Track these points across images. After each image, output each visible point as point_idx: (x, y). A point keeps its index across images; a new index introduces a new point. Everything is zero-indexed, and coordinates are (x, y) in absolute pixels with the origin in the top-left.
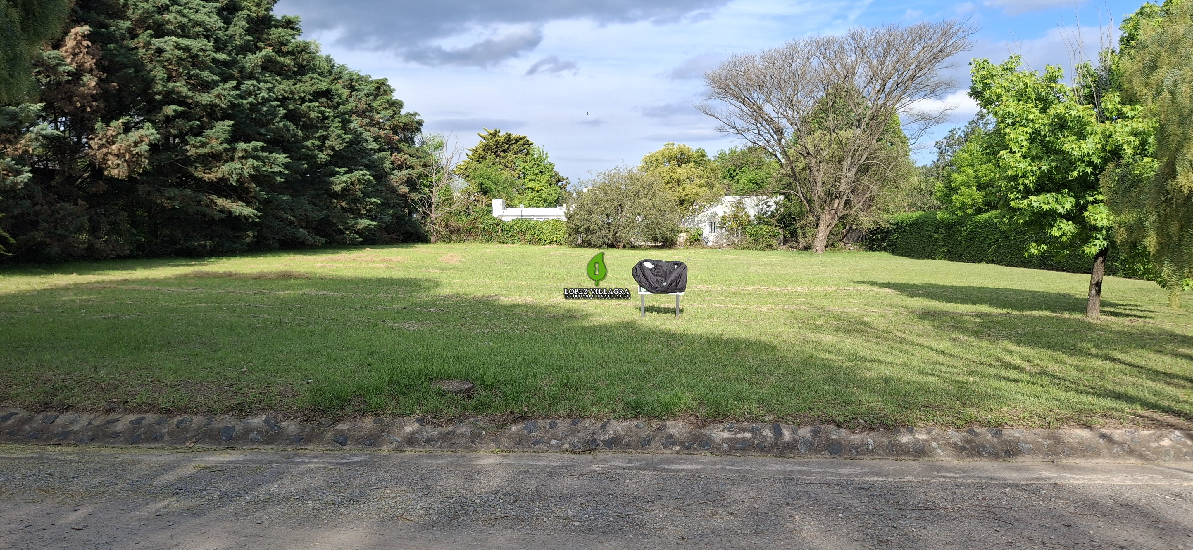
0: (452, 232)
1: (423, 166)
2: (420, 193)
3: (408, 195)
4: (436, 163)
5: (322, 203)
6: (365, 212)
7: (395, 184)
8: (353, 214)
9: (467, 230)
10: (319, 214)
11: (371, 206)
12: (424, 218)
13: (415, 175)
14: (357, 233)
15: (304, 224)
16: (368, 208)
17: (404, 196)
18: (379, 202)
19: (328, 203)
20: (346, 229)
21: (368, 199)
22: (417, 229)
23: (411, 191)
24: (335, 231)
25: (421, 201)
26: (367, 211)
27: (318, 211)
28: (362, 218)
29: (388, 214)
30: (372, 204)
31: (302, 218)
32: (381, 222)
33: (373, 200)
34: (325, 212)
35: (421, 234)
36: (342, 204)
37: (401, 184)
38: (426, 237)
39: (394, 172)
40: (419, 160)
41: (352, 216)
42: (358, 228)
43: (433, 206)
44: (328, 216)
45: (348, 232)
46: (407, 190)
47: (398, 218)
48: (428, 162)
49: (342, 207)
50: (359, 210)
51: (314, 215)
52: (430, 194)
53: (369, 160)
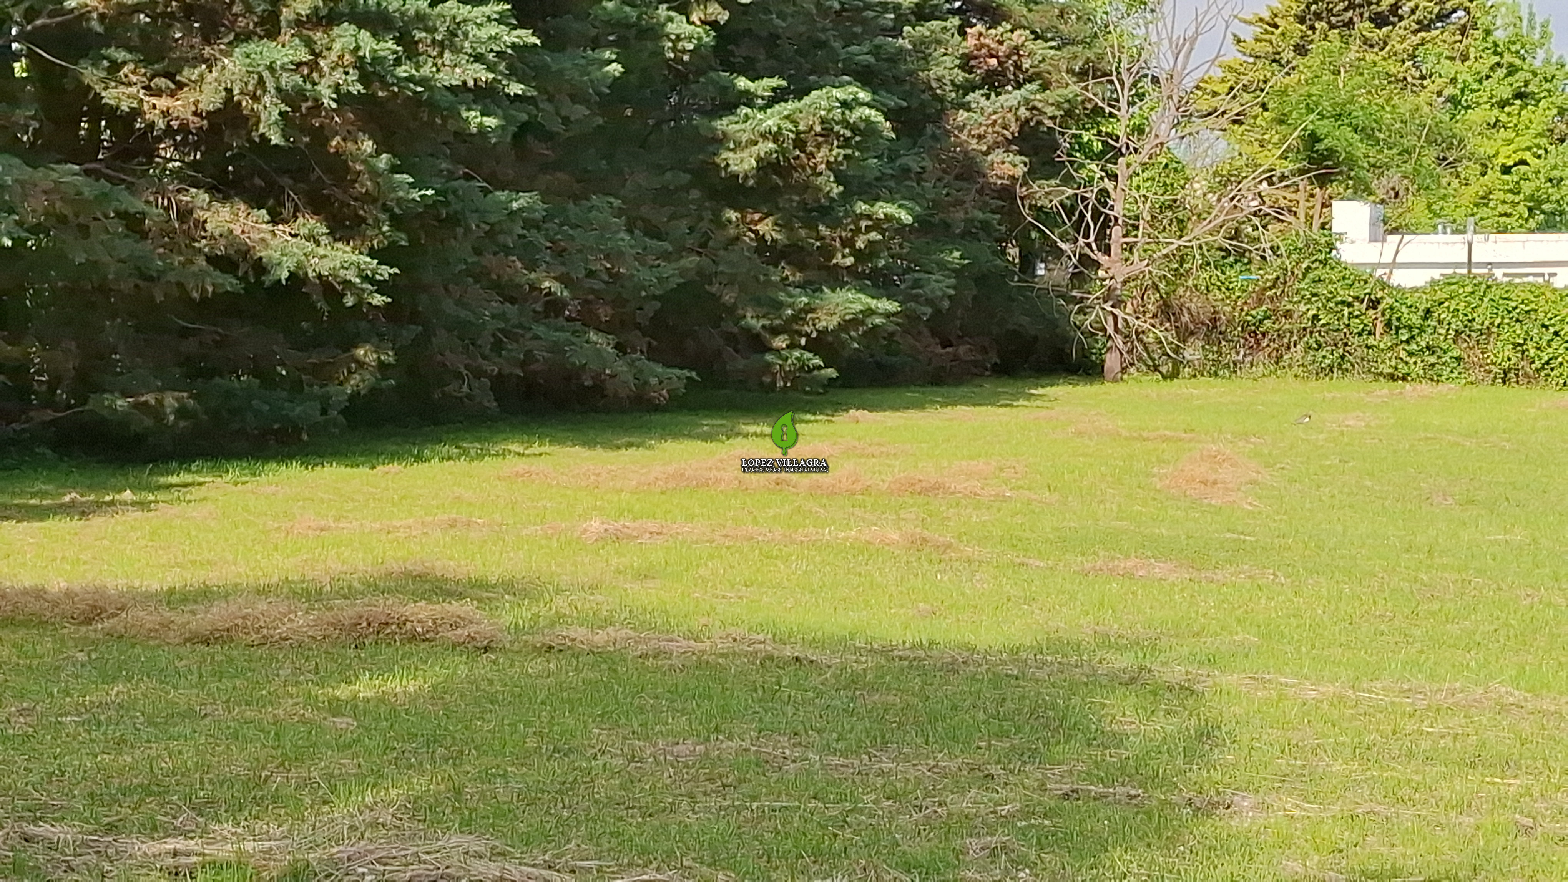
0: (1185, 334)
1: (1082, 75)
2: (1068, 180)
3: (1021, 191)
4: (1132, 60)
5: (683, 225)
6: (850, 261)
7: (974, 144)
8: (801, 266)
9: (1245, 325)
10: (668, 269)
11: (874, 236)
12: (1078, 278)
13: (1050, 111)
14: (817, 345)
15: (604, 313)
16: (860, 244)
17: (1007, 193)
18: (906, 218)
19: (704, 226)
20: (775, 331)
21: (862, 207)
22: (1053, 324)
23: (1033, 173)
24: (731, 339)
25: (1070, 212)
26: (858, 254)
27: (666, 256)
28: (837, 284)
29: (942, 266)
30: (877, 225)
31: (598, 285)
32: (916, 298)
33: (883, 209)
34: (691, 261)
35: (1067, 340)
36: (762, 228)
37: (996, 145)
38: (1085, 353)
39: (970, 97)
40: (1066, 52)
41: (799, 276)
42: (821, 325)
43: (1117, 232)
44: (704, 276)
45: (780, 342)
46: (1020, 171)
47: (981, 280)
48: (1100, 57)
49: (760, 238)
50: (827, 252)
51: (645, 275)
52: (1108, 185)
53: (876, 51)
